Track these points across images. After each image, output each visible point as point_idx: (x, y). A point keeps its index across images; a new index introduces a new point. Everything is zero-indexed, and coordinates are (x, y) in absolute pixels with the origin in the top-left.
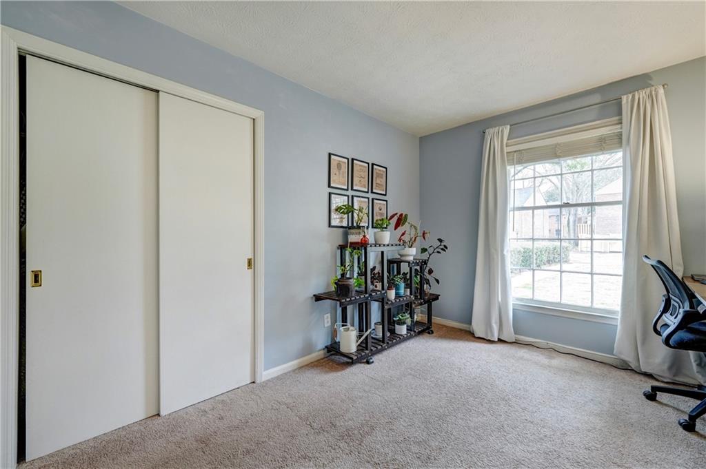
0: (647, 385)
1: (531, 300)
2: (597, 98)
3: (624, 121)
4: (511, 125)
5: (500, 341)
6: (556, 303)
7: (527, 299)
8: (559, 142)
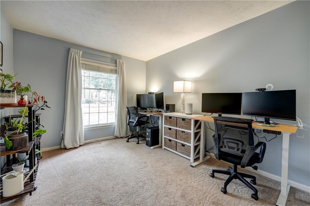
0: (127, 139)
1: (88, 125)
2: (110, 56)
3: (117, 66)
4: (83, 52)
5: (80, 146)
6: (97, 124)
7: (87, 126)
8: (100, 66)
